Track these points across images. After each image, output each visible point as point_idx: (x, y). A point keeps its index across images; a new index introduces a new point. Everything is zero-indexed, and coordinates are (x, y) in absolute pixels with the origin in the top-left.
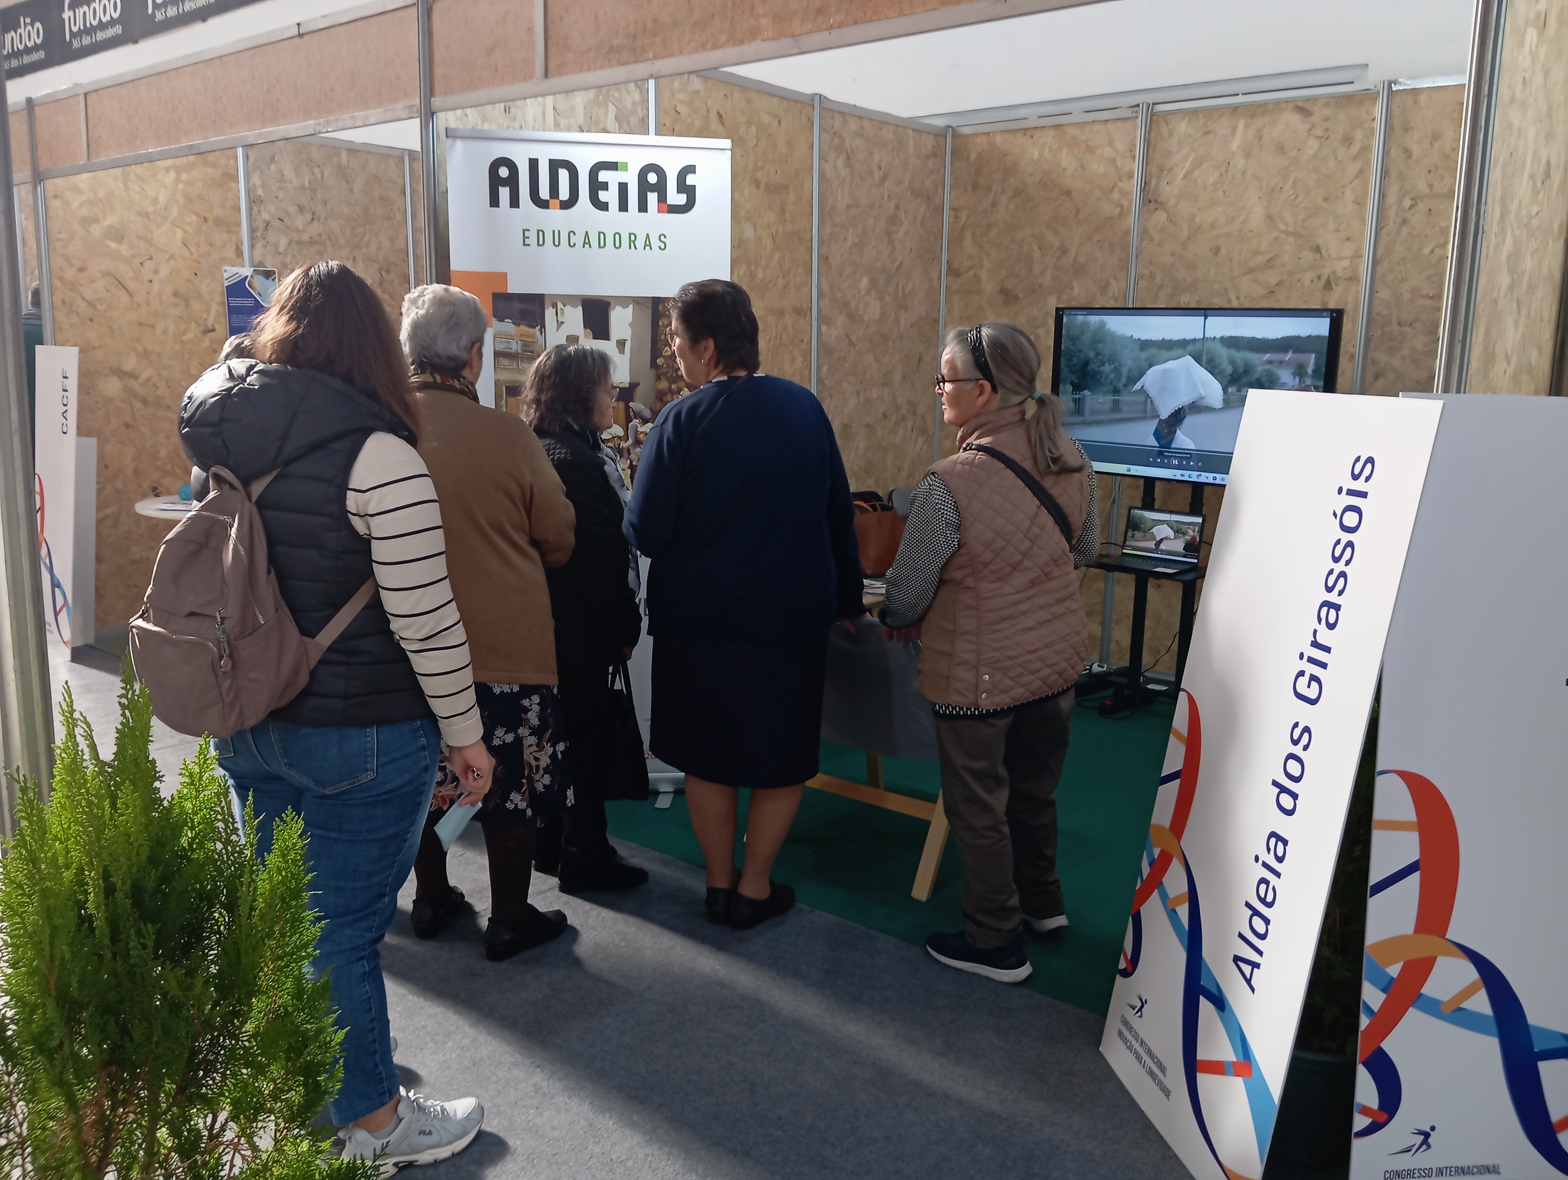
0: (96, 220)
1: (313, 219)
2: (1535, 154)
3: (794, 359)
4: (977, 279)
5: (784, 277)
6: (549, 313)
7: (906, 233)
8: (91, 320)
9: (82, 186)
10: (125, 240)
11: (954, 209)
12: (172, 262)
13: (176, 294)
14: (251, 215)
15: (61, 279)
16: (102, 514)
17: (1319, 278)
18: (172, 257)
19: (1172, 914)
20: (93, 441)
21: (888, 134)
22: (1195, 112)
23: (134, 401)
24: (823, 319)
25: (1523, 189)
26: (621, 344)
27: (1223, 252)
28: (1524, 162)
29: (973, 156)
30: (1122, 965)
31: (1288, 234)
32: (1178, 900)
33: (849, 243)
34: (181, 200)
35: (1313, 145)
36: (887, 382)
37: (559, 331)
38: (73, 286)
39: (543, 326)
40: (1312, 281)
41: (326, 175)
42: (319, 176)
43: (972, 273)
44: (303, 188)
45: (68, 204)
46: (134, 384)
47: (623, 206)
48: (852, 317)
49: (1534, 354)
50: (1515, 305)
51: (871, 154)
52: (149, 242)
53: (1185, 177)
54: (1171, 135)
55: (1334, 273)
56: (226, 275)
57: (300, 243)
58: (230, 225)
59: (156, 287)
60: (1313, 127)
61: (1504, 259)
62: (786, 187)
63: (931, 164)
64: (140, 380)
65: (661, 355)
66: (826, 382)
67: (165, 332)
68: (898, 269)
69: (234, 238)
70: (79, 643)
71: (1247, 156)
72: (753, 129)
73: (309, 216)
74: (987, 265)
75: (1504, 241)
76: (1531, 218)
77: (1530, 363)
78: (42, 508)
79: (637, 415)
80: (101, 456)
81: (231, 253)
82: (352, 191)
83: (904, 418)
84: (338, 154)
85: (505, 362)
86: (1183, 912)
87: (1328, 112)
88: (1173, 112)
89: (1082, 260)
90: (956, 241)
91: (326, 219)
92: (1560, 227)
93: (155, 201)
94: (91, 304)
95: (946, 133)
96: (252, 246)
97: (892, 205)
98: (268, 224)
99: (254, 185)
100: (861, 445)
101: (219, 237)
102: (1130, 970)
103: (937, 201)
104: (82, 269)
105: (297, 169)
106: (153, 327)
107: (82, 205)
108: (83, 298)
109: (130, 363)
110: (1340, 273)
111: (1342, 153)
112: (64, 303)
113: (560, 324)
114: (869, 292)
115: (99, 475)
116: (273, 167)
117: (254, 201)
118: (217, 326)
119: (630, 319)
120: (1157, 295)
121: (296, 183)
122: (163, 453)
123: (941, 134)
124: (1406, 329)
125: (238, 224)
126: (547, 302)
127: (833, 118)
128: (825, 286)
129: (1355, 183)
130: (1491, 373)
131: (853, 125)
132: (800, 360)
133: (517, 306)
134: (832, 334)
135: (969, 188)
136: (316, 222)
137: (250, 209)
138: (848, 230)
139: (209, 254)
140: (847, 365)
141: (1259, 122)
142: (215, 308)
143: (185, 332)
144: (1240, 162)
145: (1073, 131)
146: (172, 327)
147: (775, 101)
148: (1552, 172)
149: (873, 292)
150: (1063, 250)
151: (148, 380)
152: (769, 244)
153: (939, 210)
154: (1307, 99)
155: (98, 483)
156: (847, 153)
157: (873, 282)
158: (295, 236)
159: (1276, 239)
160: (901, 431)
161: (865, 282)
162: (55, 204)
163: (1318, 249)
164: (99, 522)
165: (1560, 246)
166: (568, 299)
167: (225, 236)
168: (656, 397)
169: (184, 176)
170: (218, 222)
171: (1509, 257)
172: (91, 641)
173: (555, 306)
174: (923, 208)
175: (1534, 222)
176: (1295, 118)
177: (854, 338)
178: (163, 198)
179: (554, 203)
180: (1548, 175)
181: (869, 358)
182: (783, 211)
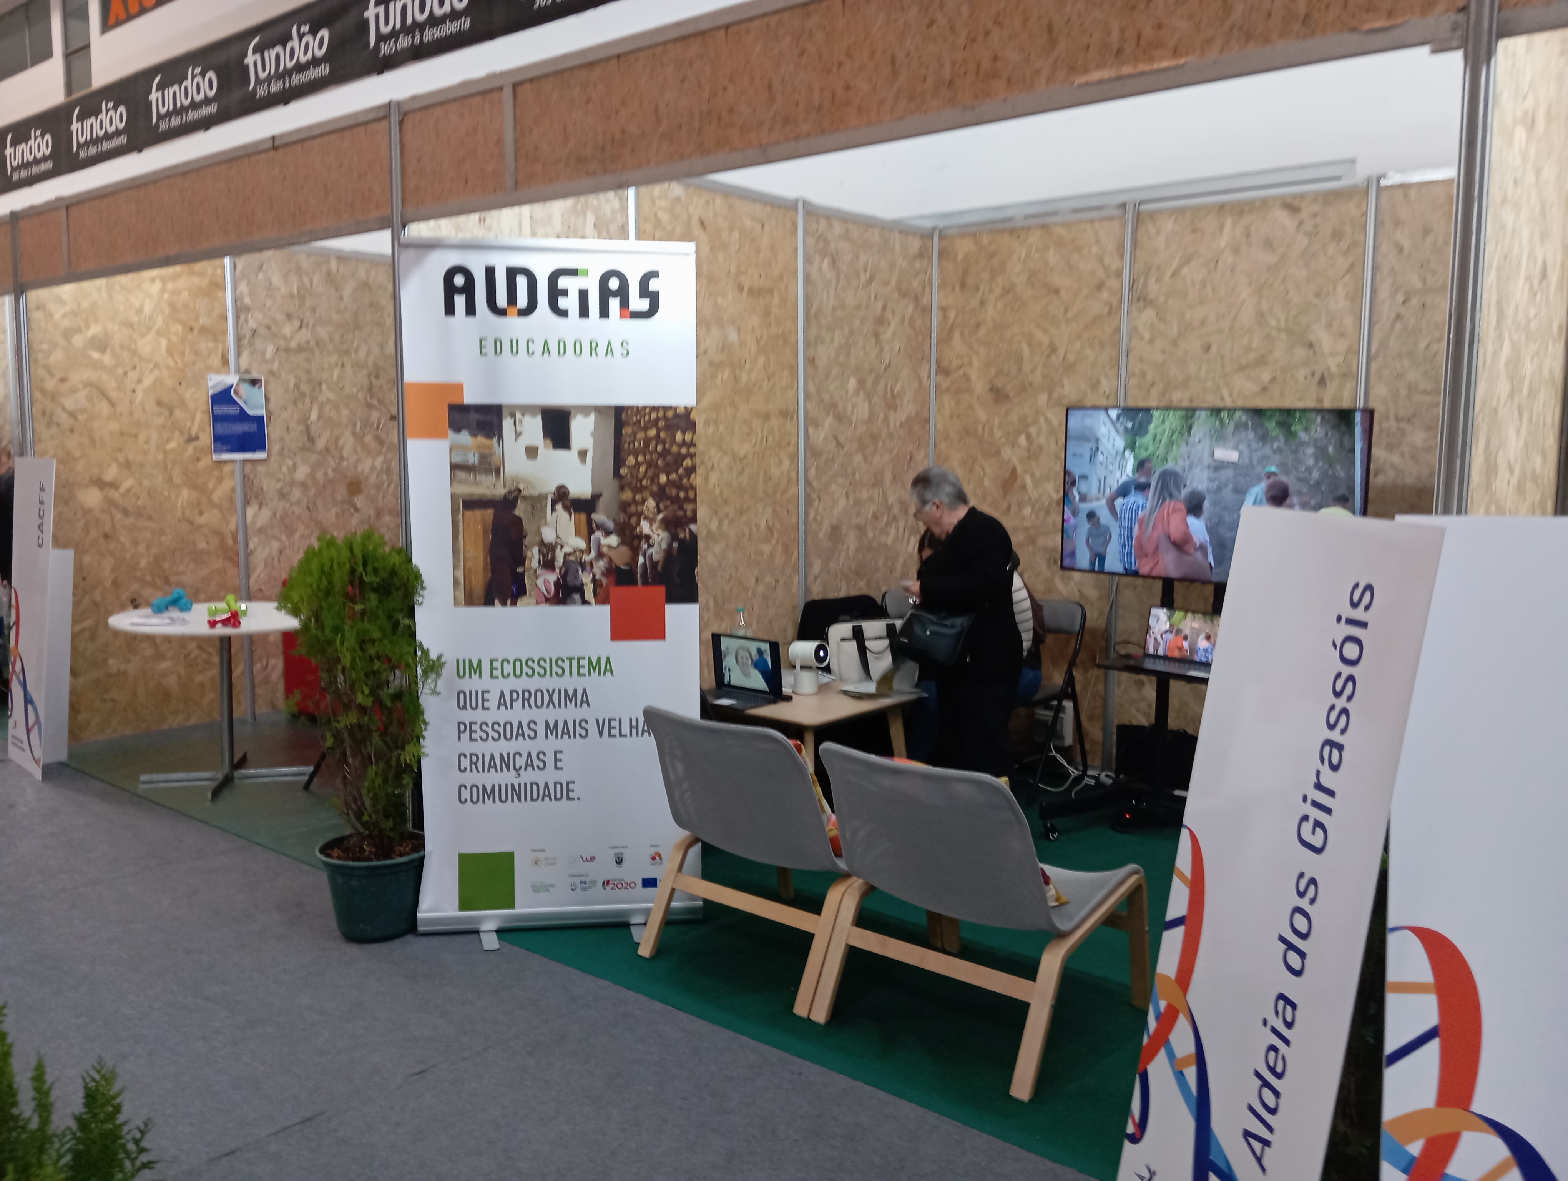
0: (78, 330)
1: (301, 327)
2: (1531, 254)
3: (781, 462)
4: (967, 378)
5: (769, 380)
6: (507, 424)
7: (894, 334)
8: (72, 431)
9: (65, 297)
10: (108, 350)
11: (944, 310)
12: (156, 372)
13: (159, 403)
14: (237, 324)
15: (42, 390)
16: (78, 628)
17: (1313, 374)
18: (156, 366)
19: (1180, 1076)
20: (70, 553)
21: (875, 236)
22: (1182, 210)
23: (114, 511)
24: (811, 421)
25: (1519, 291)
26: (583, 454)
27: (1214, 349)
28: (1519, 264)
29: (960, 258)
30: (1130, 1129)
31: (1279, 330)
32: (1185, 1061)
33: (836, 343)
34: (167, 310)
35: (1302, 241)
36: (877, 481)
37: (517, 442)
38: (54, 397)
39: (501, 437)
40: (1306, 378)
41: (315, 281)
42: (308, 284)
43: (961, 372)
44: (291, 295)
45: (50, 315)
46: (115, 495)
47: (584, 312)
48: (839, 418)
49: (1538, 462)
50: (1516, 413)
51: (857, 257)
52: (134, 352)
53: (1174, 275)
54: (1158, 232)
55: (1328, 369)
56: (210, 384)
57: (287, 350)
58: (215, 333)
59: (139, 396)
60: (1301, 223)
61: (1502, 365)
62: (770, 291)
63: (918, 264)
64: (122, 490)
65: (624, 464)
66: (815, 484)
67: (147, 441)
68: (886, 370)
69: (220, 347)
70: (52, 759)
71: (1236, 251)
72: (736, 234)
73: (297, 324)
74: (976, 363)
75: (1502, 347)
76: (1529, 321)
77: (1534, 470)
78: (17, 623)
79: (599, 527)
80: (79, 569)
81: (216, 361)
82: (341, 298)
83: (895, 518)
84: (328, 261)
85: (461, 475)
86: (1191, 1074)
87: (1316, 208)
88: (1160, 212)
89: (1071, 358)
90: (945, 339)
91: (314, 325)
92: (1560, 328)
93: (140, 311)
94: (72, 415)
95: (933, 233)
96: (239, 354)
97: (879, 306)
98: (254, 332)
99: (241, 293)
100: (851, 547)
101: (205, 345)
102: (1138, 1136)
103: (925, 301)
104: (63, 380)
105: (286, 277)
106: (136, 436)
107: (64, 316)
108: (64, 409)
109: (111, 473)
110: (1334, 369)
111: (1331, 249)
112: (44, 413)
113: (518, 435)
114: (857, 392)
115: (76, 587)
116: (261, 276)
117: (240, 310)
118: (201, 435)
119: (592, 428)
120: (1148, 392)
121: (284, 290)
122: (143, 563)
123: (927, 235)
124: (1404, 425)
125: (225, 333)
126: (505, 412)
127: (818, 222)
128: (812, 388)
129: (1347, 278)
130: (1494, 485)
131: (838, 228)
132: (786, 463)
133: (474, 417)
134: (819, 436)
135: (957, 287)
136: (304, 330)
137: (237, 318)
138: (834, 331)
139: (194, 363)
140: (836, 466)
141: (1246, 219)
142: (199, 416)
143: (168, 440)
144: (1228, 259)
145: (1060, 231)
146: (154, 436)
147: (758, 207)
148: (1549, 271)
149: (861, 393)
150: (1053, 349)
151: (128, 491)
152: (754, 348)
153: (927, 310)
154: (1294, 196)
155: (74, 595)
156: (832, 255)
157: (861, 383)
158: (282, 343)
159: (1268, 336)
160: (893, 531)
161: (852, 383)
162: (37, 315)
163: (1311, 345)
164: (75, 637)
165: (1560, 347)
166: (527, 409)
167: (211, 345)
168: (620, 508)
169: (170, 286)
170: (204, 330)
171: (1507, 363)
172: (63, 756)
173: (513, 415)
174: (911, 308)
175: (1533, 325)
176: (1281, 215)
177: (842, 439)
178: (148, 308)
179: (512, 311)
180: (1544, 275)
181: (858, 458)
182: (767, 314)
